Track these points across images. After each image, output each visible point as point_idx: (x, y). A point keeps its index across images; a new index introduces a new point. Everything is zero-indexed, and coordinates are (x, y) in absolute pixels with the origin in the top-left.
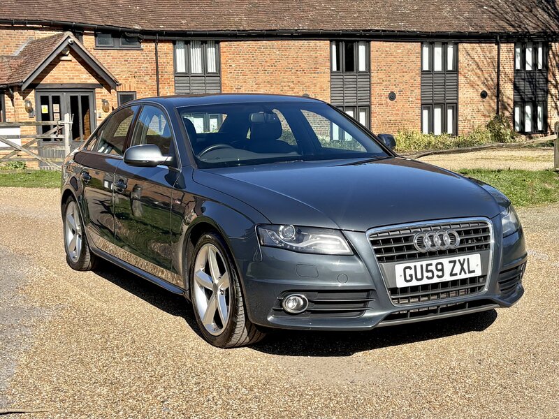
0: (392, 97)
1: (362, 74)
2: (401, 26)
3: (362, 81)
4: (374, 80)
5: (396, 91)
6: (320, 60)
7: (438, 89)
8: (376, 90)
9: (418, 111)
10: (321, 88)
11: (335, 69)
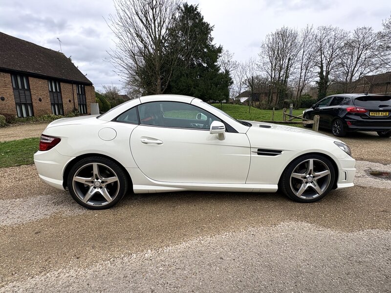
0: (40, 100)
1: (27, 90)
2: (39, 72)
3: (27, 93)
4: (32, 93)
5: (41, 98)
6: (7, 82)
7: (56, 98)
8: (34, 97)
9: (50, 106)
10: (9, 94)
11: (14, 87)
